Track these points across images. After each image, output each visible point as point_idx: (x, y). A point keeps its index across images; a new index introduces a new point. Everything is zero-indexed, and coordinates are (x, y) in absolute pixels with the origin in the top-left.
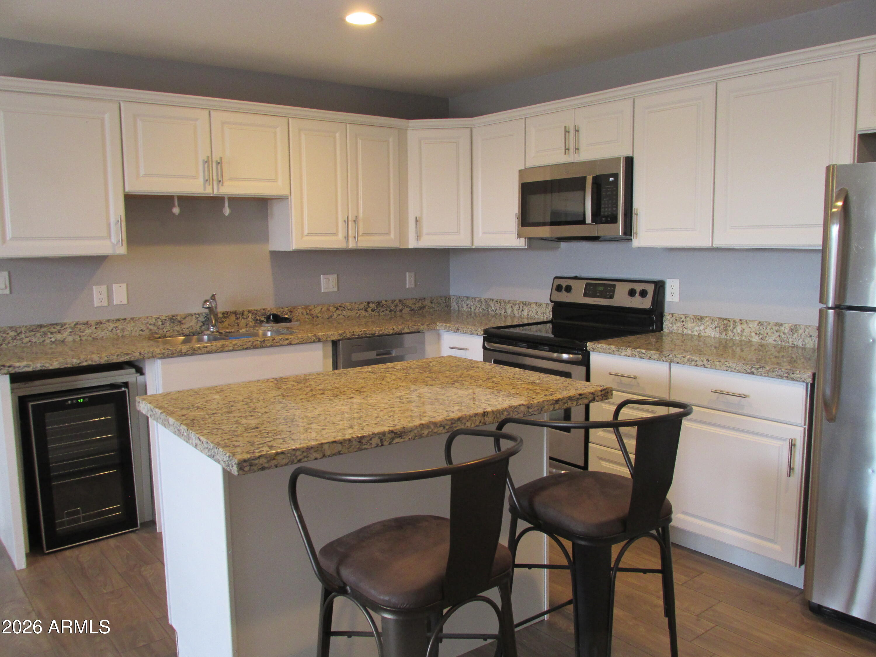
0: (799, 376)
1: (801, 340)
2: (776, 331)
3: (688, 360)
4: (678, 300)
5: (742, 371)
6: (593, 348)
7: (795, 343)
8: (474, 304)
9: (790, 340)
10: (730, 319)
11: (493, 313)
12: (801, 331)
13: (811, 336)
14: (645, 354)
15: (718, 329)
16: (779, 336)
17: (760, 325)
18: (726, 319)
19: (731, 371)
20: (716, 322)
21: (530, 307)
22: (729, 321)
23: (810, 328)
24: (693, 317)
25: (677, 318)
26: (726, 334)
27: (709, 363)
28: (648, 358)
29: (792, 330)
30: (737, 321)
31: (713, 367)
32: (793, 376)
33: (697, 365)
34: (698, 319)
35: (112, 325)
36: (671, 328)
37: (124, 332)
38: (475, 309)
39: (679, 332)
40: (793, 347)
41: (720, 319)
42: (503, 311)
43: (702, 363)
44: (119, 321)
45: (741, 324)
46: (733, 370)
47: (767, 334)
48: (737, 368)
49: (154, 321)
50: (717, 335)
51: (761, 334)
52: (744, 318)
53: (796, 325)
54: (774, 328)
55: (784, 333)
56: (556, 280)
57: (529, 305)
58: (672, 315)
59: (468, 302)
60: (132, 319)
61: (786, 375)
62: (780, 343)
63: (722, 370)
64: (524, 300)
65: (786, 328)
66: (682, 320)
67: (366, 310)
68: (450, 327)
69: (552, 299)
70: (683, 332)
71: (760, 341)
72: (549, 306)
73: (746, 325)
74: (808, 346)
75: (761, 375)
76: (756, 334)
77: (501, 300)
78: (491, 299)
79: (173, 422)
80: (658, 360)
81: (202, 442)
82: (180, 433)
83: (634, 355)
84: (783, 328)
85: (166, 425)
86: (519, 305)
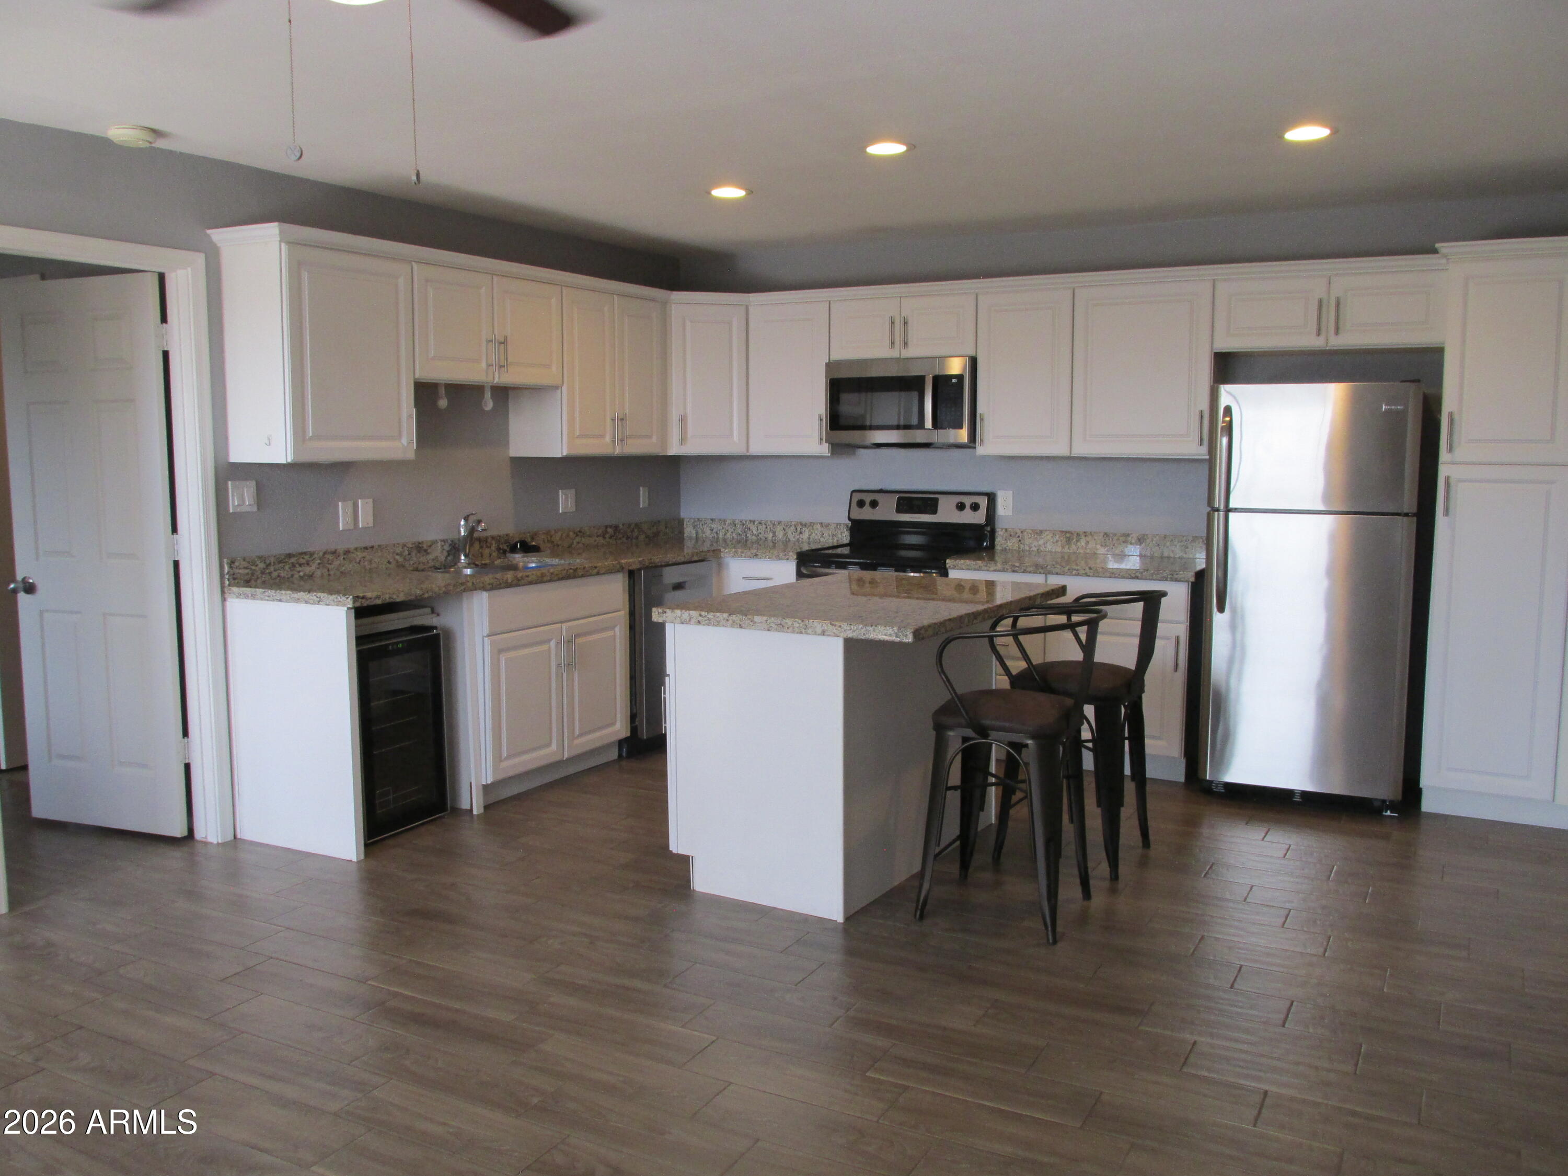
0: (1183, 576)
1: (1149, 549)
2: (1123, 542)
3: (1069, 570)
4: (1010, 514)
5: (1126, 576)
6: (954, 565)
8: (723, 528)
10: (1073, 532)
11: (754, 537)
12: (1148, 541)
13: (1158, 545)
14: (1018, 567)
15: (1060, 543)
17: (1105, 536)
18: (1068, 532)
20: (1058, 536)
21: (813, 529)
22: (1072, 533)
23: (1157, 537)
24: (1031, 532)
25: (1012, 533)
26: (1069, 548)
27: (1091, 571)
28: (1023, 570)
29: (1139, 540)
30: (1081, 534)
32: (1176, 576)
33: (1078, 575)
34: (1037, 533)
35: (360, 555)
36: (1005, 544)
37: (371, 564)
38: (725, 534)
39: (1015, 548)
41: (1062, 532)
42: (771, 535)
44: (367, 549)
45: (1086, 536)
47: (1114, 545)
49: (401, 550)
50: (1059, 549)
51: (1108, 546)
52: (1088, 530)
53: (1144, 535)
54: (1121, 538)
56: (854, 494)
57: (810, 525)
58: (1006, 530)
59: (712, 526)
60: (379, 546)
61: (1170, 577)
64: (804, 521)
65: (1133, 539)
66: (1018, 535)
67: (604, 538)
68: (743, 553)
69: (852, 517)
70: (1019, 548)
71: (1106, 553)
72: (838, 525)
73: (1090, 537)
74: (1156, 555)
76: (1102, 546)
77: (767, 521)
78: (750, 521)
79: (765, 618)
80: (1034, 573)
81: (840, 626)
82: (783, 626)
83: (1006, 569)
84: (1130, 538)
85: (743, 625)
86: (795, 526)
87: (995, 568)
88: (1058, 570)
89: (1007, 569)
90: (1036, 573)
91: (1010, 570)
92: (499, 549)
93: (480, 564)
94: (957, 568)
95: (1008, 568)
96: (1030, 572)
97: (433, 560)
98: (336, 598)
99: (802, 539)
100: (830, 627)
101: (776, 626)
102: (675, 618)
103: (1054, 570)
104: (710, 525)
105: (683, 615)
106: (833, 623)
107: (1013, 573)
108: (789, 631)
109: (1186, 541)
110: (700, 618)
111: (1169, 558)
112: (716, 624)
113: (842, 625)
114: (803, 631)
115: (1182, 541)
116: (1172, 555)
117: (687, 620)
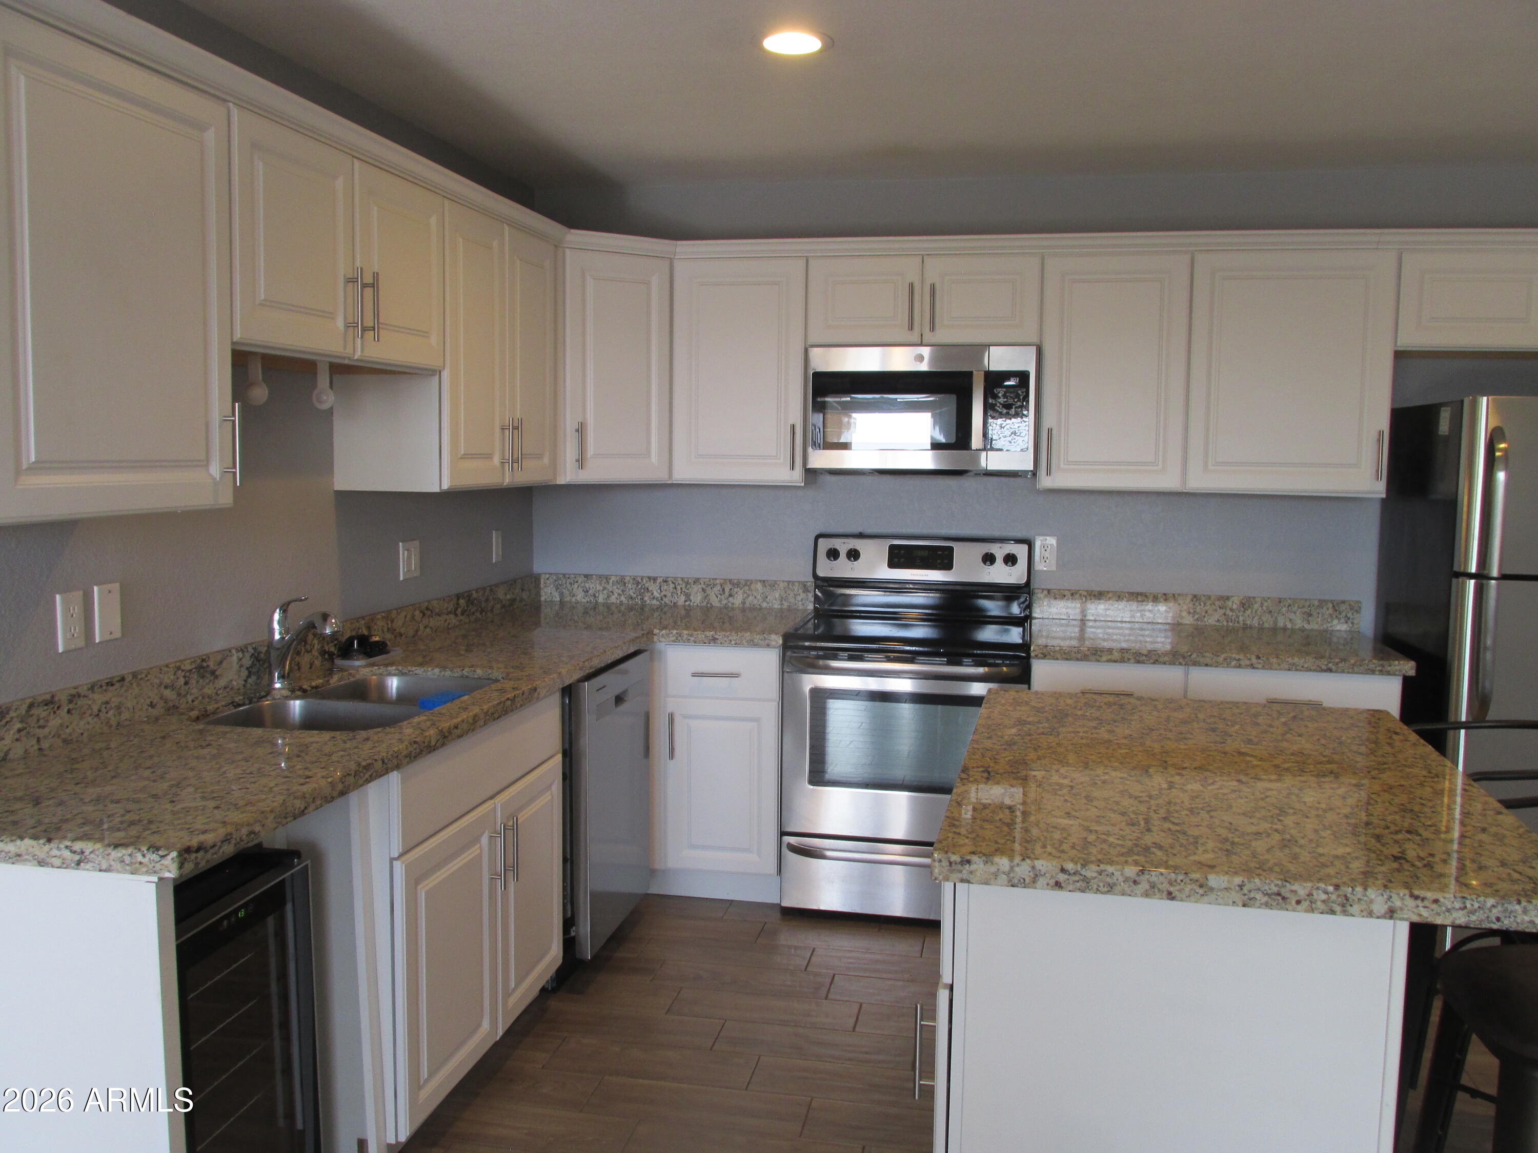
0: (1397, 668)
1: (1256, 618)
2: (1220, 608)
3: (1225, 659)
4: (1054, 568)
5: (1313, 668)
6: (1042, 653)
7: (1248, 622)
8: (605, 589)
9: (1241, 618)
10: (1147, 594)
11: (655, 602)
12: (1256, 606)
13: (1270, 612)
14: (1147, 656)
16: (1225, 614)
17: (1195, 600)
18: (1141, 594)
19: (1296, 670)
21: (750, 589)
23: (1269, 601)
25: (1057, 596)
26: (1141, 617)
27: (1260, 661)
29: (1243, 605)
30: (1159, 596)
31: (1268, 666)
33: (1239, 666)
34: (1094, 596)
35: (98, 698)
36: (1046, 611)
37: (120, 714)
38: (608, 597)
39: (1061, 617)
40: (1246, 627)
41: (1132, 594)
42: (683, 598)
43: (1248, 662)
44: (112, 685)
45: (1165, 600)
46: (1298, 668)
47: (1206, 612)
48: (1306, 666)
49: (172, 677)
50: (1127, 618)
51: (1197, 613)
52: (1170, 591)
53: (1250, 598)
54: (1217, 603)
55: (1231, 610)
56: (821, 540)
57: (746, 584)
58: (1048, 591)
59: (587, 585)
60: (135, 675)
61: (1380, 668)
62: (1225, 623)
63: (1281, 669)
64: (734, 577)
65: (1234, 603)
66: (1066, 598)
68: (691, 635)
69: (821, 573)
70: (1069, 616)
71: (1195, 623)
72: (793, 585)
73: (1173, 601)
74: (1266, 625)
75: (1343, 672)
76: (1189, 613)
77: (676, 578)
78: (649, 578)
79: (1238, 880)
80: (1170, 664)
81: (1436, 901)
82: (1284, 898)
83: (1126, 659)
84: (1229, 603)
85: (1176, 893)
86: (721, 586)
87: (1109, 657)
88: (1208, 661)
89: (1129, 659)
90: (1174, 664)
91: (1132, 661)
92: (323, 652)
93: (309, 689)
94: (1048, 657)
95: (1131, 657)
96: (1165, 663)
97: (225, 688)
98: (130, 855)
99: (733, 604)
100: (1410, 902)
101: (1266, 899)
102: (996, 875)
103: (1202, 660)
105: (1017, 869)
106: (1416, 892)
108: (1299, 907)
109: (1309, 606)
110: (1062, 877)
111: (1285, 629)
112: (1106, 889)
113: (1442, 900)
114: (1338, 909)
115: (1303, 607)
116: (1289, 626)
117: (1027, 881)
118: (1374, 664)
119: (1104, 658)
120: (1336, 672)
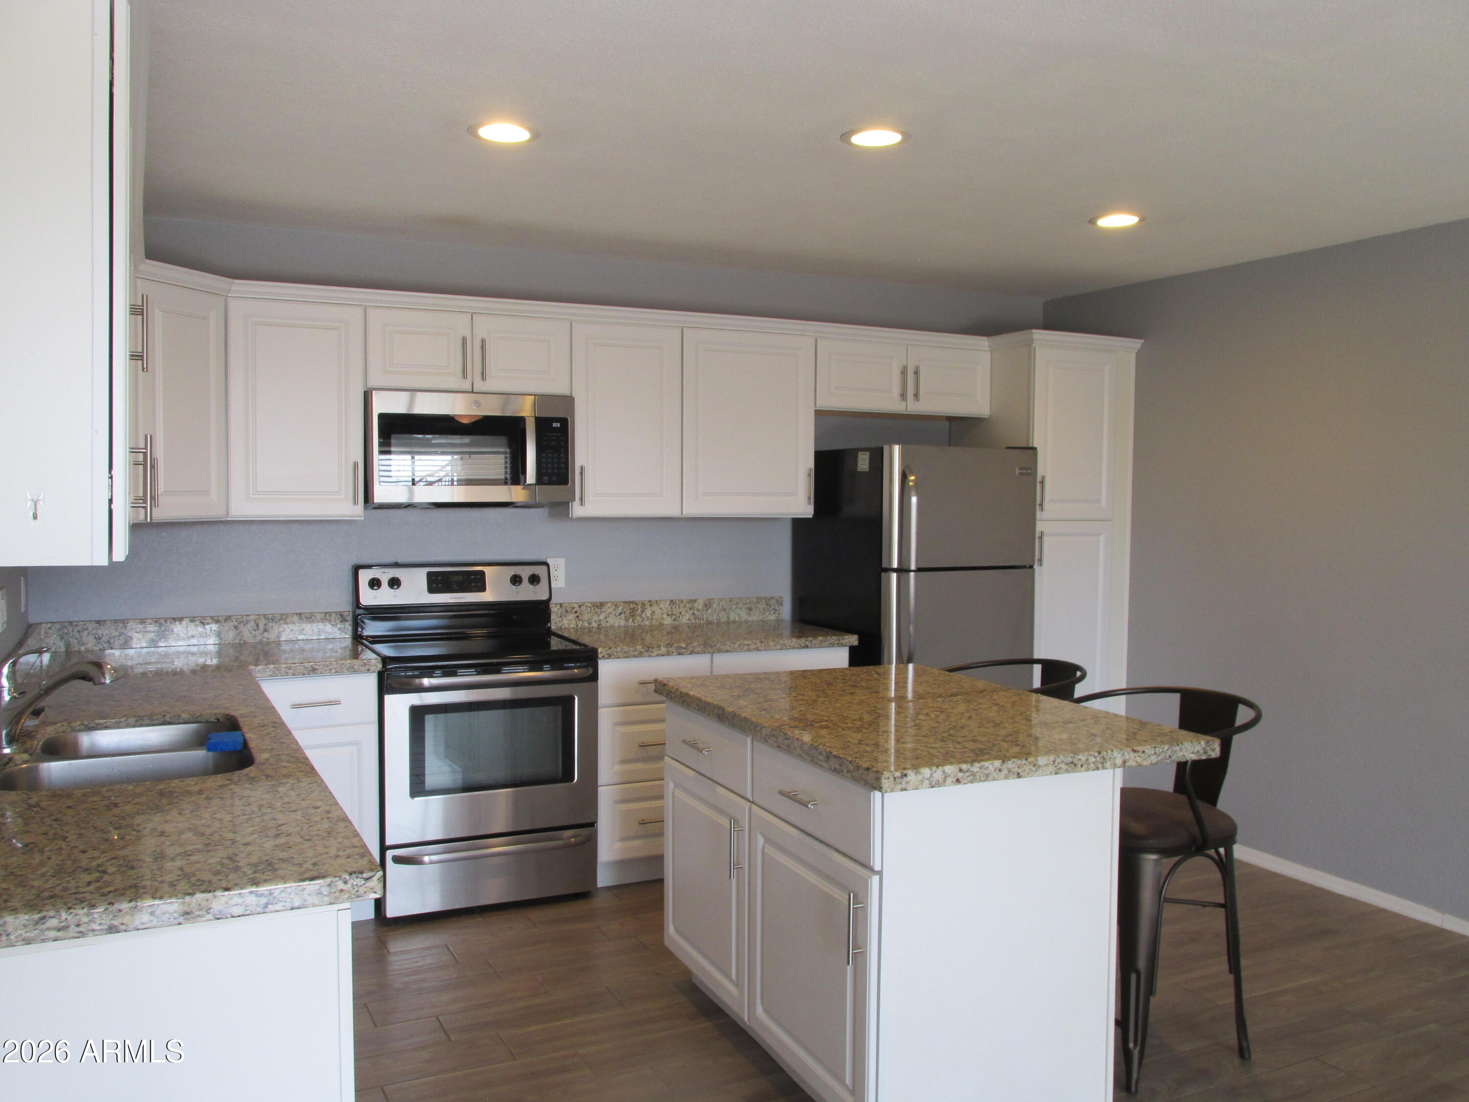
0: (848, 640)
1: (716, 615)
2: (690, 609)
3: (739, 646)
4: (563, 586)
5: (796, 646)
6: (608, 654)
7: (710, 619)
8: (121, 634)
9: (705, 617)
10: (637, 602)
12: (715, 606)
14: (685, 648)
15: (623, 616)
16: (693, 614)
17: (672, 604)
18: (632, 602)
19: (786, 649)
20: (621, 608)
21: (286, 623)
22: (636, 604)
23: (723, 601)
24: (590, 605)
25: (568, 609)
26: (633, 621)
27: (762, 644)
28: (689, 652)
29: (705, 605)
30: (646, 602)
31: (767, 648)
33: (749, 650)
34: (597, 606)
36: (560, 622)
39: (572, 626)
40: (709, 623)
41: (626, 602)
45: (651, 606)
46: (788, 647)
47: (680, 613)
48: (792, 645)
50: (622, 623)
51: (674, 615)
52: (653, 599)
53: (710, 600)
54: (688, 605)
55: (698, 610)
56: (361, 571)
58: (561, 605)
61: (837, 642)
62: (694, 621)
63: (776, 650)
64: (269, 611)
65: (700, 605)
66: (575, 610)
68: (289, 669)
70: (577, 626)
71: (673, 623)
72: (330, 615)
73: (656, 606)
74: (722, 620)
75: (815, 647)
76: (668, 615)
79: (1052, 758)
80: (702, 653)
81: (1143, 752)
82: (1075, 765)
83: (670, 653)
84: (696, 605)
85: (1021, 774)
87: (658, 652)
88: (727, 648)
89: (673, 652)
90: (705, 653)
91: (675, 653)
94: (612, 657)
95: (674, 651)
96: (698, 653)
98: (329, 885)
100: (1132, 755)
101: (1066, 767)
102: (922, 781)
103: (724, 648)
104: (94, 631)
105: (934, 775)
106: (1135, 748)
107: (680, 656)
108: (1083, 769)
109: (750, 603)
110: (960, 775)
111: (734, 622)
112: (984, 779)
113: (1146, 750)
114: (1100, 766)
115: (746, 604)
116: (737, 619)
117: (940, 782)
118: (833, 639)
119: (655, 654)
120: (810, 648)
